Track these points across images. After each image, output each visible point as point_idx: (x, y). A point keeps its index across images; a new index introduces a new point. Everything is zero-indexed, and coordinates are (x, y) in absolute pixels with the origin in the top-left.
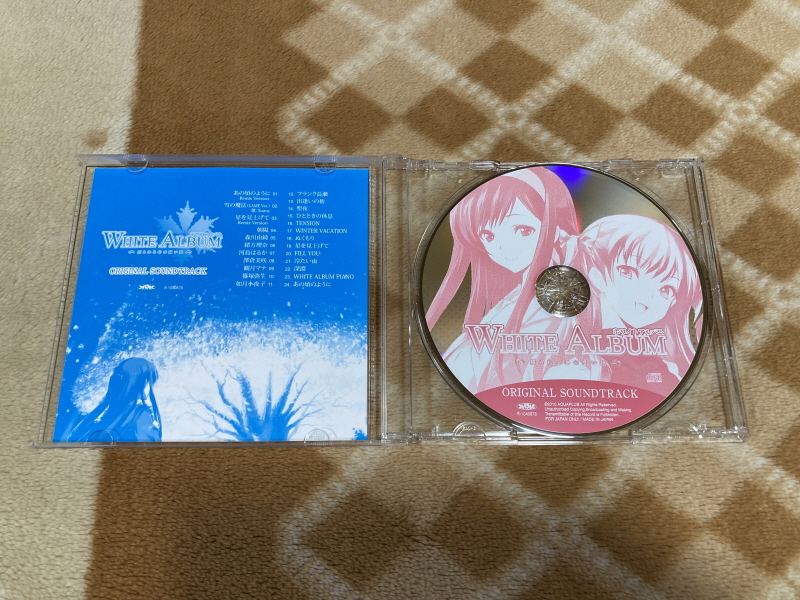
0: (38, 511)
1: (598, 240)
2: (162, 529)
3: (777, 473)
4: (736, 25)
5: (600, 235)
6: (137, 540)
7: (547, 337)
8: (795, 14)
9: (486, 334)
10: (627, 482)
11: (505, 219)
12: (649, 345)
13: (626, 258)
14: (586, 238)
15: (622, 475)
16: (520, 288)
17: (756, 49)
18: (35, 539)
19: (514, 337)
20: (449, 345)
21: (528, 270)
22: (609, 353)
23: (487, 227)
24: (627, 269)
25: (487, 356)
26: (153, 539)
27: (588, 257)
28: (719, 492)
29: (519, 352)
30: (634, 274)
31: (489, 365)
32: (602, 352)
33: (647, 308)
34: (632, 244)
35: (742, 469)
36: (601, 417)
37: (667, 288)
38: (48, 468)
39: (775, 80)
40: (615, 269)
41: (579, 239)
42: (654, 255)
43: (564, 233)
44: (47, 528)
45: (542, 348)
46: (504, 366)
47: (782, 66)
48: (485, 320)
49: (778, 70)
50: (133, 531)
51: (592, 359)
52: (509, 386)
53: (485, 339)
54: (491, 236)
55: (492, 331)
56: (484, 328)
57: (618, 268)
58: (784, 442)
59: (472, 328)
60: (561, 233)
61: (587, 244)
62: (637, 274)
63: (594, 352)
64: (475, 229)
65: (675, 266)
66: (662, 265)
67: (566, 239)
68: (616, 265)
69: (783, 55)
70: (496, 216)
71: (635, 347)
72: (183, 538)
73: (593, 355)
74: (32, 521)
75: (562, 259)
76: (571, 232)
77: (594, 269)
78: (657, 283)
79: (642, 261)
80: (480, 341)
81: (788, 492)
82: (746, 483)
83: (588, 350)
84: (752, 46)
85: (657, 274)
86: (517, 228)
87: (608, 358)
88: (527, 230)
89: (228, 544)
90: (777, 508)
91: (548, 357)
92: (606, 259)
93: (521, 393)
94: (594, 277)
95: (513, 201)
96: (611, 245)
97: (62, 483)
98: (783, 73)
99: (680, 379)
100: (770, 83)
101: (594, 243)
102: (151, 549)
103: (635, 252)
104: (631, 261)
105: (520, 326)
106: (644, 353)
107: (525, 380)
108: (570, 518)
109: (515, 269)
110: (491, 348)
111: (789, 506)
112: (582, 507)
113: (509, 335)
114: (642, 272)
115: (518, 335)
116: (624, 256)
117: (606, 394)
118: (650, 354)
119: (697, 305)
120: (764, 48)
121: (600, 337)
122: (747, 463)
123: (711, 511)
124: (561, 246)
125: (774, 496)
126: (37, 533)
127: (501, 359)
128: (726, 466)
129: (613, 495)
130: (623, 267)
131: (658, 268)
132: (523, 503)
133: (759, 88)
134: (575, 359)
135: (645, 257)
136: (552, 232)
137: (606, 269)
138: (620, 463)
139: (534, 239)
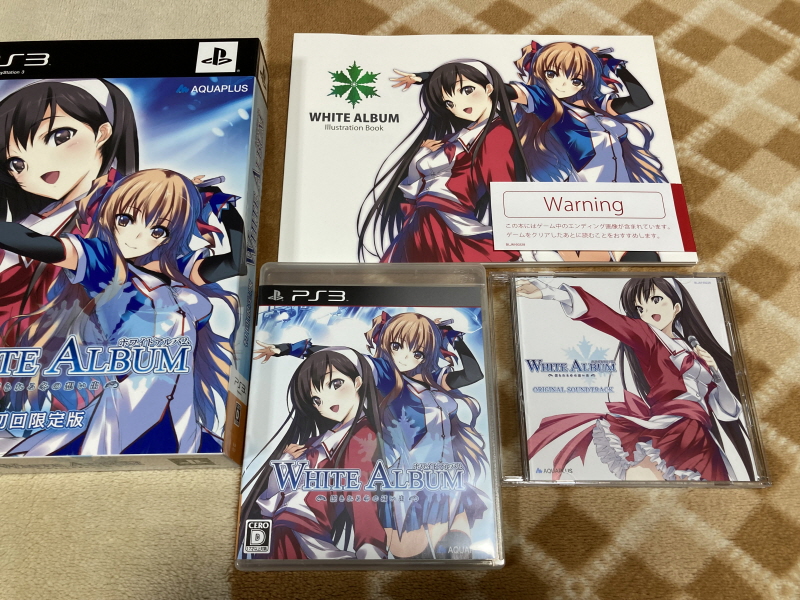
0: (191, 563)
2: (281, 579)
3: (737, 552)
4: (706, 203)
6: (263, 586)
8: (753, 193)
10: (624, 554)
15: (620, 548)
17: (721, 223)
18: (189, 585)
26: (275, 586)
28: (693, 565)
35: (711, 548)
38: (198, 532)
39: (735, 246)
44: (198, 577)
47: (742, 235)
49: (738, 238)
50: (261, 580)
58: (742, 529)
69: (743, 227)
72: (297, 586)
74: (186, 571)
81: (745, 566)
82: (714, 559)
84: (717, 219)
89: (330, 591)
90: (736, 578)
97: (208, 543)
98: (742, 241)
100: (732, 248)
102: (274, 594)
108: (583, 579)
111: (745, 577)
112: (591, 572)
120: (727, 221)
122: (715, 544)
123: (688, 578)
125: (734, 569)
126: (190, 580)
128: (699, 545)
129: (614, 563)
132: (547, 567)
133: (723, 253)
138: (619, 539)
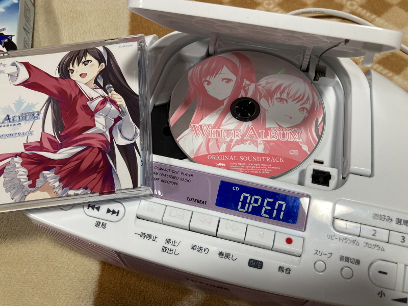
1: (266, 86)
5: (267, 83)
7: (235, 131)
9: (201, 129)
11: (217, 75)
12: (291, 136)
13: (281, 94)
14: (260, 85)
16: (222, 107)
19: (217, 131)
20: (181, 134)
21: (227, 99)
22: (269, 139)
23: (208, 79)
24: (281, 99)
25: (201, 140)
27: (260, 94)
29: (219, 138)
30: (285, 102)
31: (202, 143)
32: (265, 139)
33: (291, 118)
34: (285, 88)
36: (262, 171)
37: (303, 109)
40: (275, 99)
41: (256, 85)
42: (296, 93)
43: (248, 82)
45: (231, 136)
46: (210, 144)
48: (202, 122)
51: (259, 142)
52: (212, 154)
53: (201, 131)
54: (209, 83)
55: (205, 127)
56: (201, 126)
57: (276, 99)
59: (194, 126)
60: (246, 82)
61: (260, 87)
62: (287, 102)
63: (260, 139)
64: (201, 79)
65: (308, 98)
66: (301, 98)
67: (249, 85)
68: (275, 97)
70: (213, 74)
71: (284, 137)
73: (259, 140)
75: (246, 94)
76: (252, 82)
77: (263, 99)
78: (298, 106)
79: (290, 96)
80: (198, 132)
83: (257, 138)
85: (298, 102)
86: (223, 80)
87: (268, 142)
88: (228, 81)
91: (234, 141)
92: (270, 94)
93: (218, 157)
94: (263, 103)
95: (223, 67)
96: (273, 88)
99: (309, 153)
101: (264, 87)
103: (286, 91)
104: (284, 96)
105: (220, 125)
106: (289, 140)
107: (221, 151)
109: (220, 98)
110: (204, 136)
113: (214, 130)
114: (289, 101)
115: (219, 130)
116: (280, 93)
117: (266, 159)
118: (292, 140)
119: (320, 117)
121: (264, 131)
124: (246, 88)
127: (208, 141)
130: (279, 98)
131: (299, 99)
134: (249, 142)
135: (292, 93)
136: (242, 81)
137: (270, 99)
139: (232, 85)
